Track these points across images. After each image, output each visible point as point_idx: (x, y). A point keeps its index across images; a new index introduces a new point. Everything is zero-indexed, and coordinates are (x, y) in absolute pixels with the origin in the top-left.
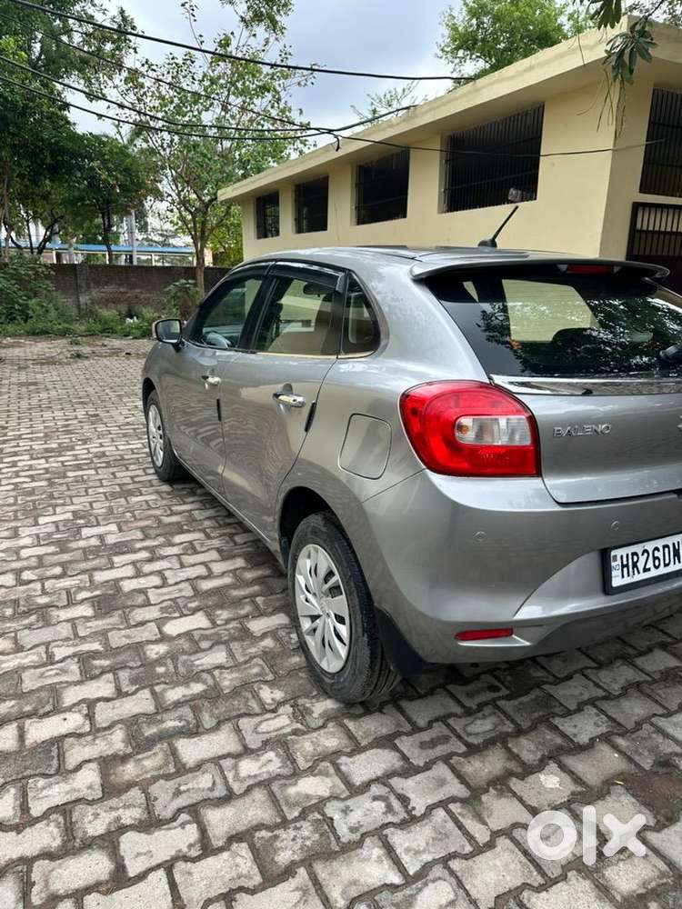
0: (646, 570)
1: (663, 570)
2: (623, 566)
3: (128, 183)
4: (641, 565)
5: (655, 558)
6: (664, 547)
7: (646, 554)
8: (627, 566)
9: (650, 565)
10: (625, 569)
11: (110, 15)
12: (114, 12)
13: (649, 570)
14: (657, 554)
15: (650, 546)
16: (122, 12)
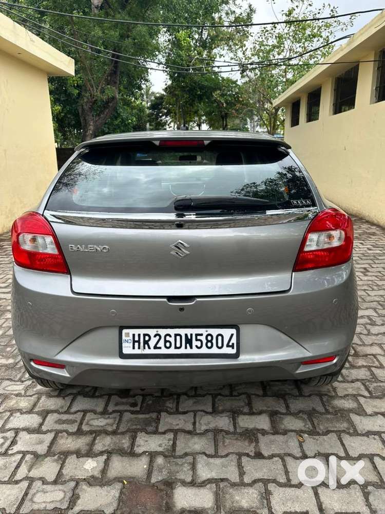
0: (155, 347)
1: (172, 351)
2: (134, 342)
3: (233, 101)
4: (152, 343)
5: (166, 341)
6: (176, 335)
7: (158, 337)
8: (139, 342)
9: (161, 344)
10: (136, 344)
11: (243, 9)
12: (245, 6)
13: (160, 348)
14: (168, 338)
15: (163, 332)
16: (250, 6)
